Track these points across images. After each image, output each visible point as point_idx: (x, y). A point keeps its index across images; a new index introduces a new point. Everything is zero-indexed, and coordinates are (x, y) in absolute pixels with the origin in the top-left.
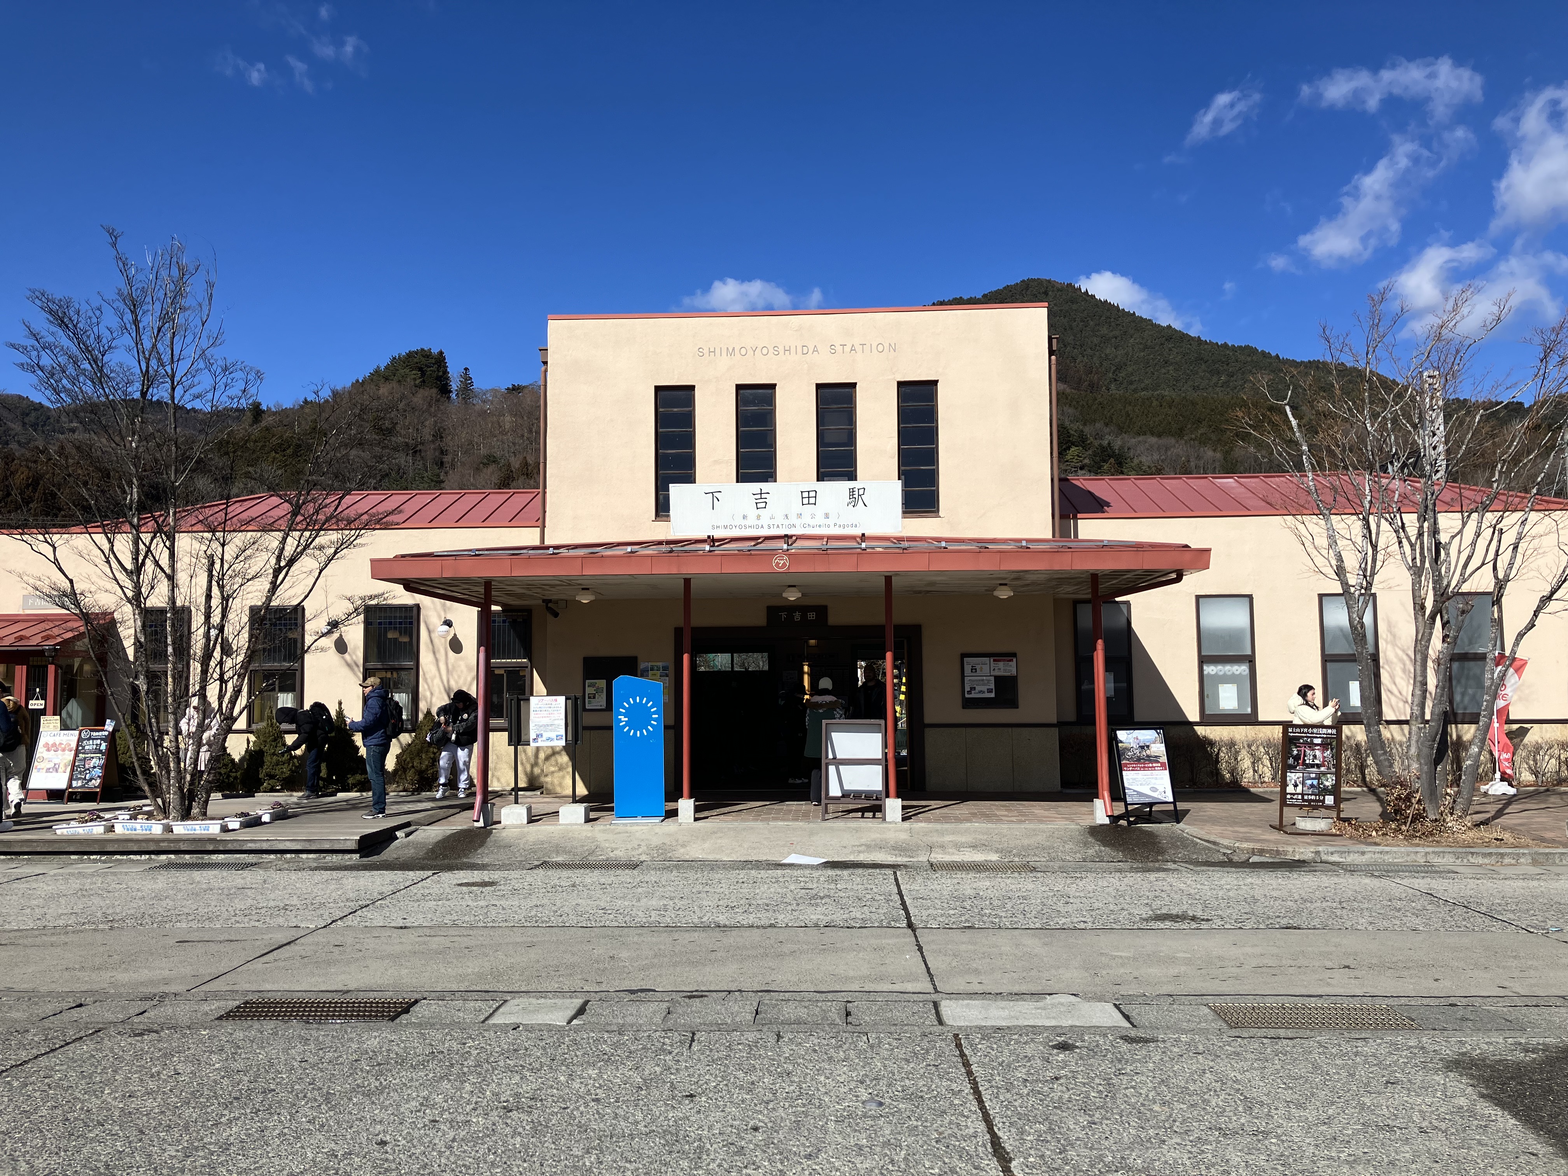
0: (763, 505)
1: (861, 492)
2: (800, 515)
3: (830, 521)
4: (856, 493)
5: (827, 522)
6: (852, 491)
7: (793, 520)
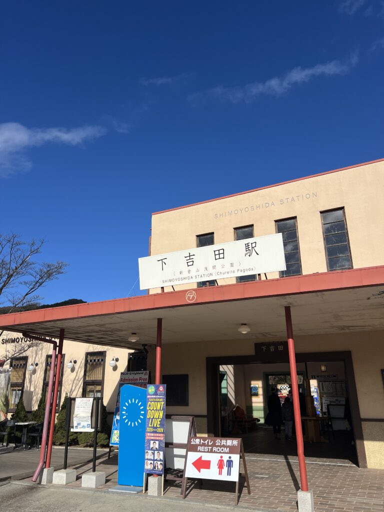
0: (191, 263)
1: (254, 245)
2: (214, 267)
3: (235, 268)
4: (250, 246)
5: (232, 269)
6: (247, 245)
7: (211, 270)
